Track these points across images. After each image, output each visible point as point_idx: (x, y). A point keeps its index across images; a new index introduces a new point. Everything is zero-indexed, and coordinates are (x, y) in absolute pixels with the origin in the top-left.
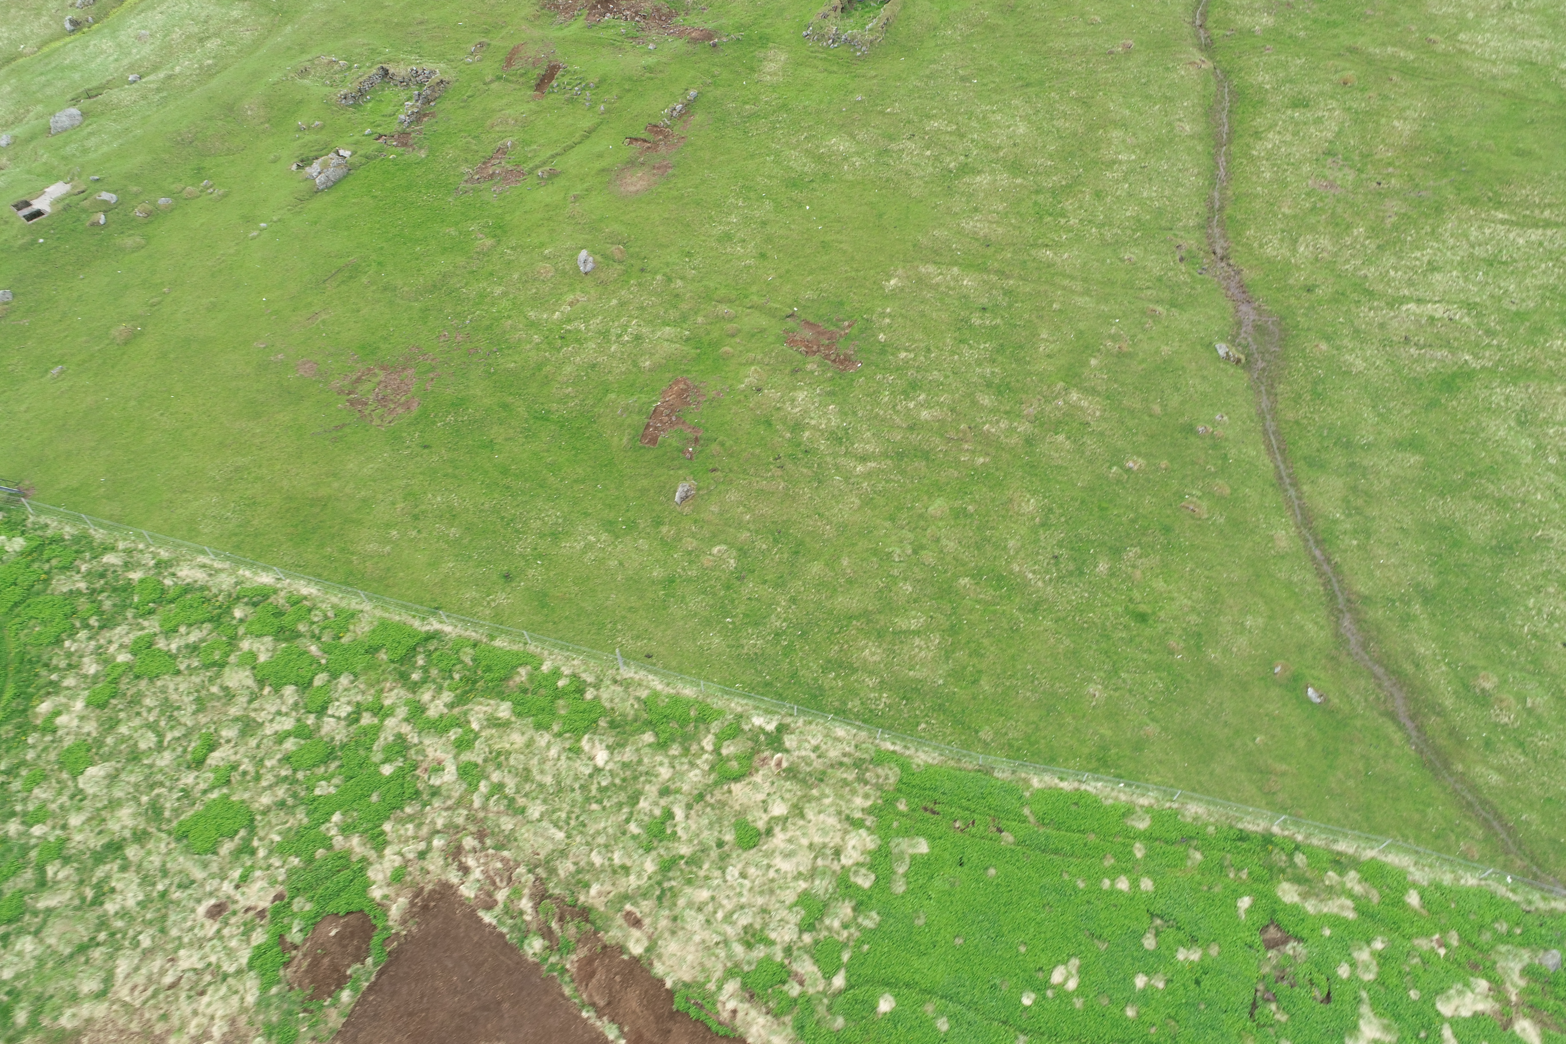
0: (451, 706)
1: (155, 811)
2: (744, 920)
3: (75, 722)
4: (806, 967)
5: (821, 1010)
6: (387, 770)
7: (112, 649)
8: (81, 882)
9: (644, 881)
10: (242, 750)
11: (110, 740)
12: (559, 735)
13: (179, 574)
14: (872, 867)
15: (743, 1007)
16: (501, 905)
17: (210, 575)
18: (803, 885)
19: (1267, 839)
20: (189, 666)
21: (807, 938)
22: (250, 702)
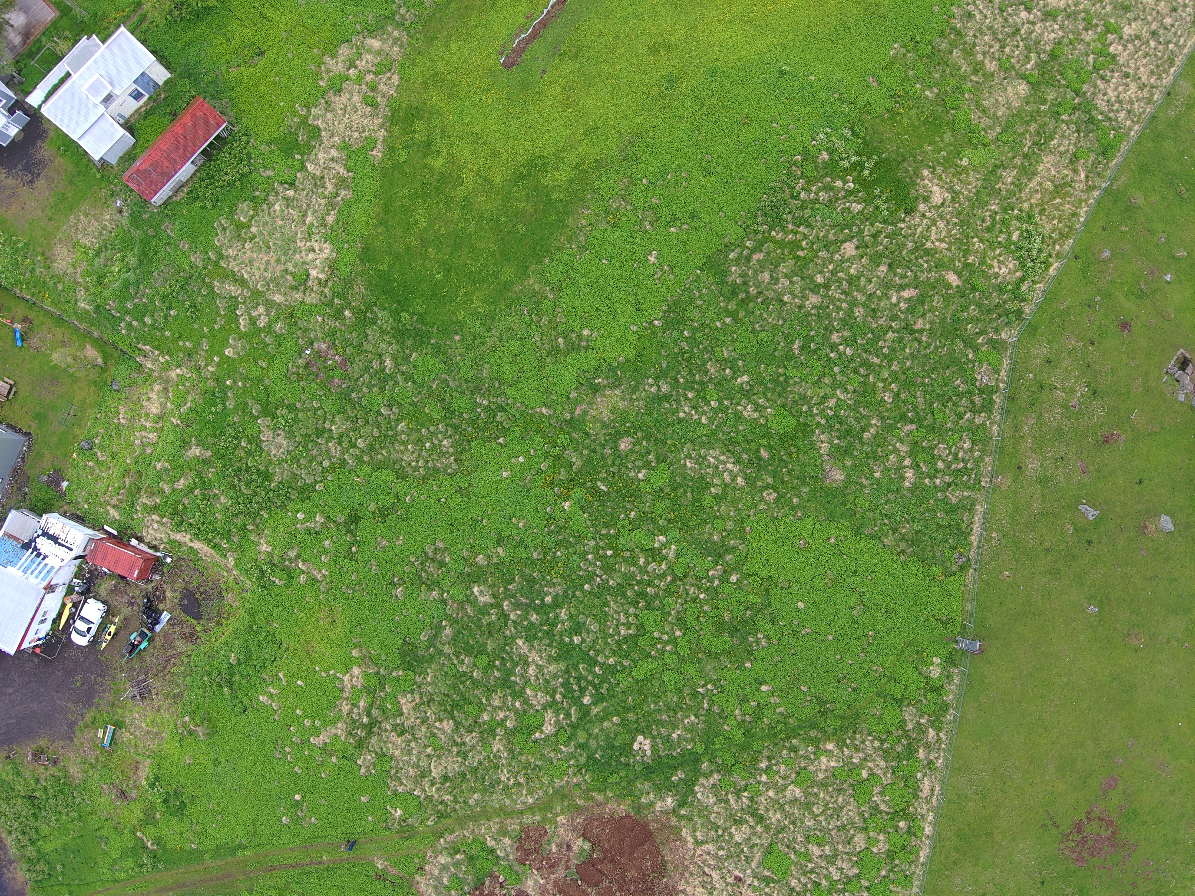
1: (781, 830)
3: (823, 767)
7: (869, 764)
8: (742, 809)
10: (819, 861)
11: (815, 790)
13: (925, 779)
17: (926, 797)
20: (863, 811)
22: (846, 853)
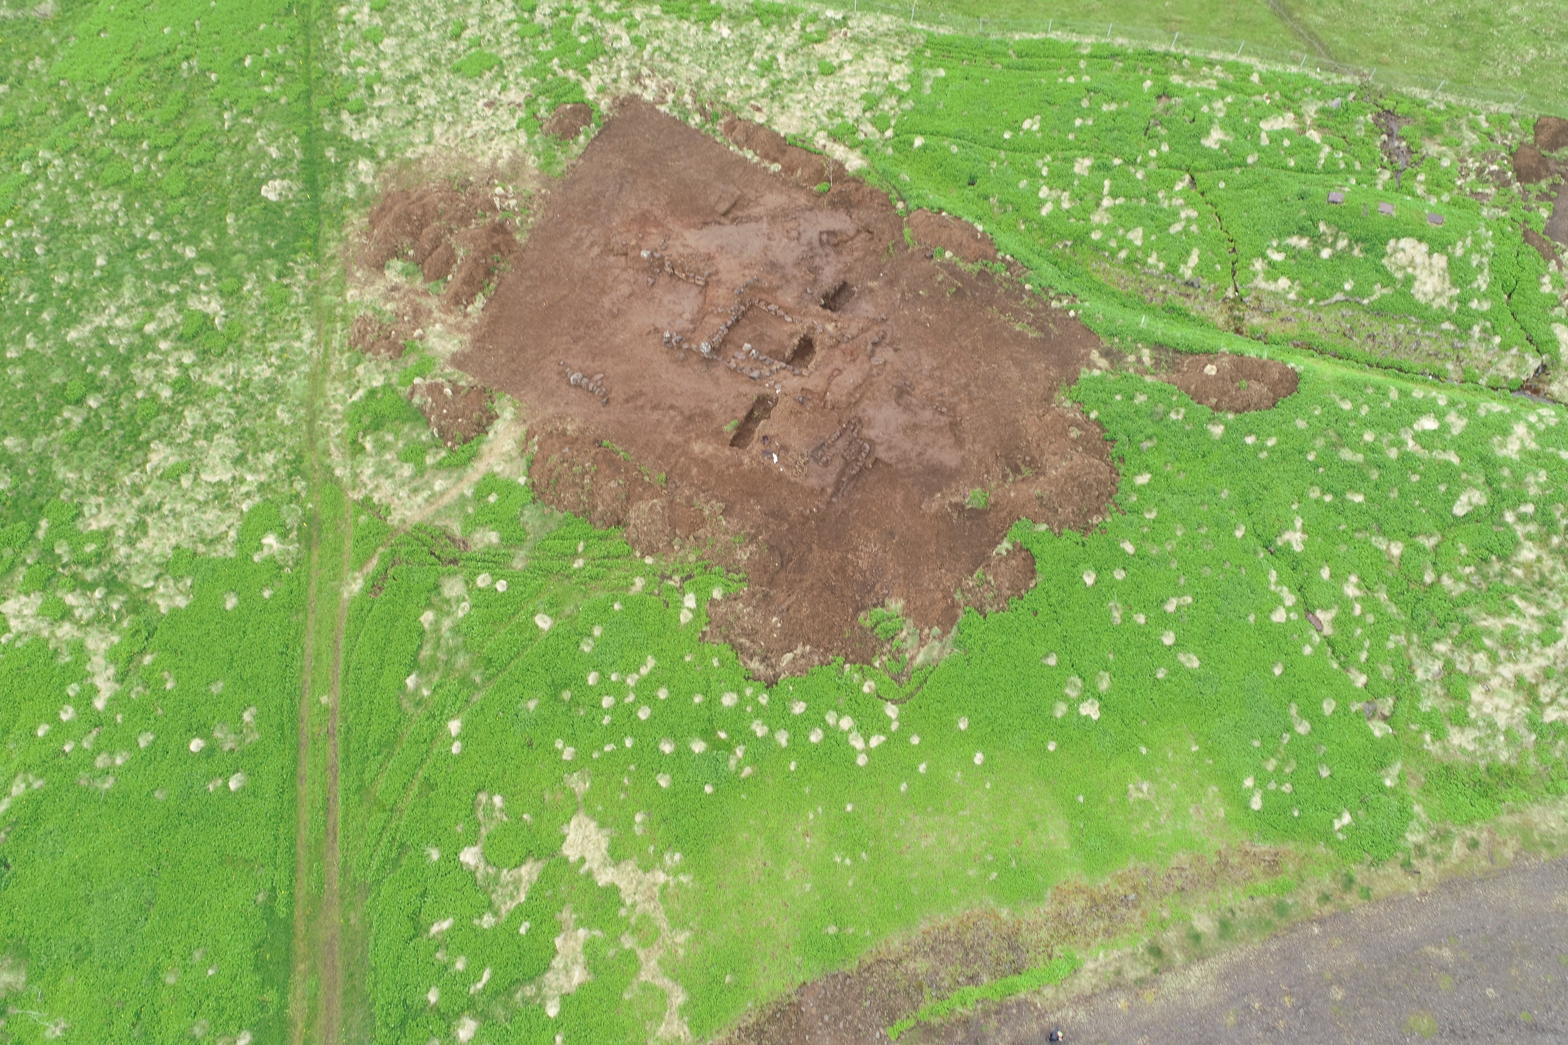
0: (620, 8)
2: (828, 107)
3: (367, 18)
4: (869, 128)
5: (879, 145)
6: (583, 40)
8: (398, 93)
9: (761, 91)
10: (484, 30)
11: (393, 27)
12: (696, 22)
14: (909, 81)
15: (829, 144)
16: (670, 103)
18: (864, 90)
19: (1167, 54)
21: (868, 115)
